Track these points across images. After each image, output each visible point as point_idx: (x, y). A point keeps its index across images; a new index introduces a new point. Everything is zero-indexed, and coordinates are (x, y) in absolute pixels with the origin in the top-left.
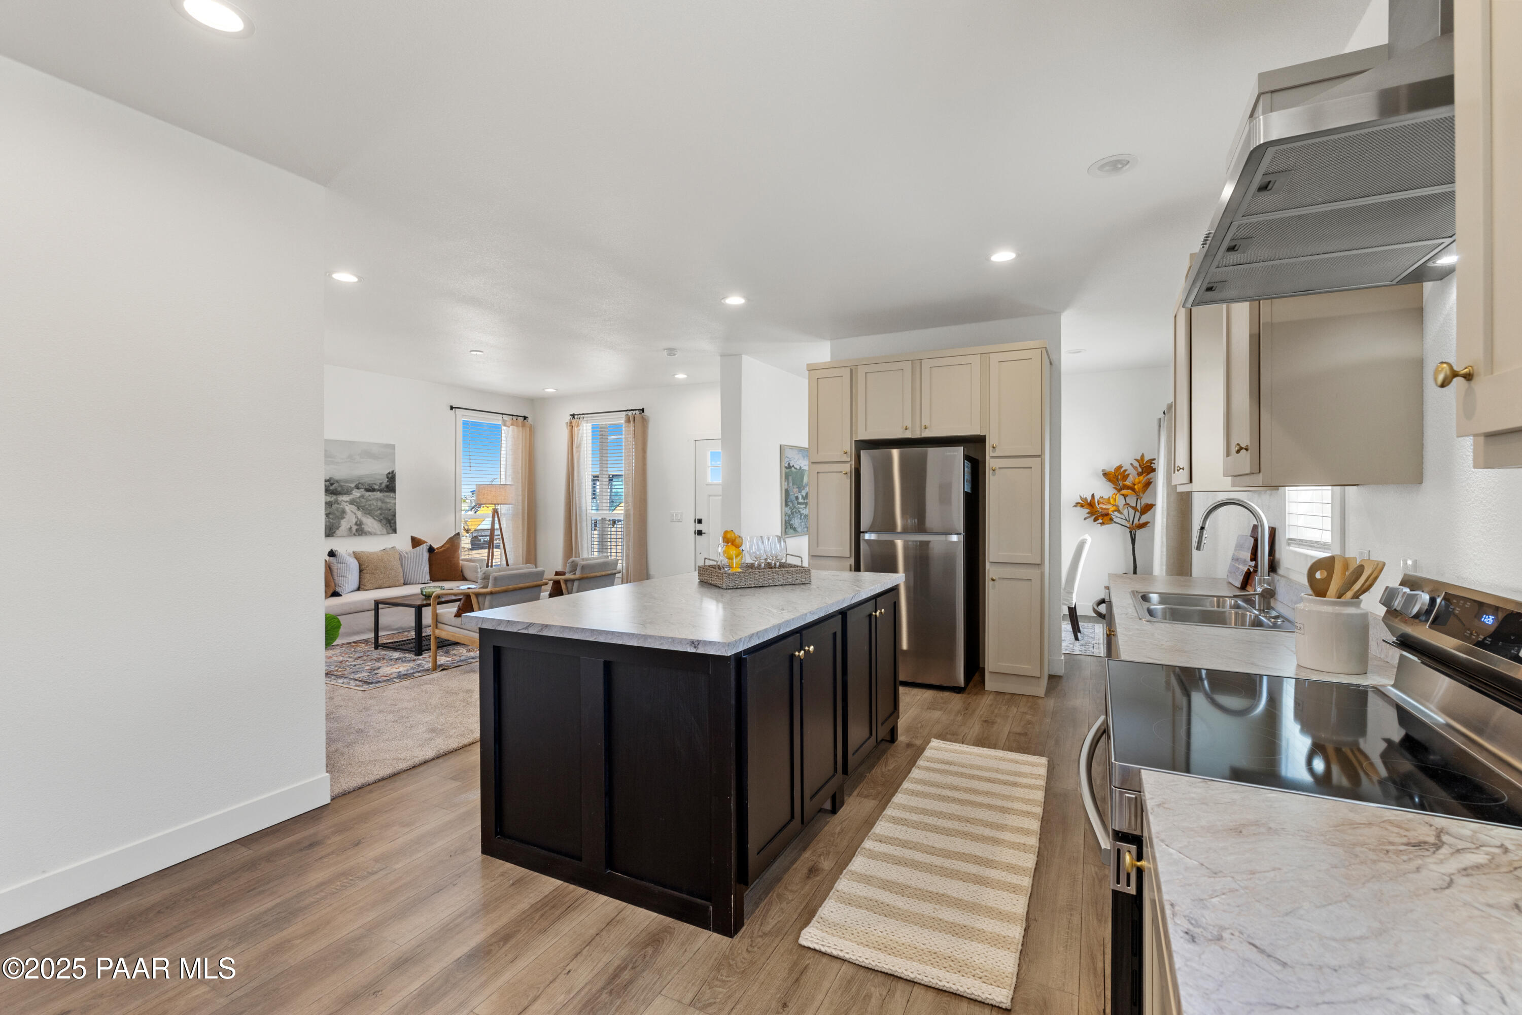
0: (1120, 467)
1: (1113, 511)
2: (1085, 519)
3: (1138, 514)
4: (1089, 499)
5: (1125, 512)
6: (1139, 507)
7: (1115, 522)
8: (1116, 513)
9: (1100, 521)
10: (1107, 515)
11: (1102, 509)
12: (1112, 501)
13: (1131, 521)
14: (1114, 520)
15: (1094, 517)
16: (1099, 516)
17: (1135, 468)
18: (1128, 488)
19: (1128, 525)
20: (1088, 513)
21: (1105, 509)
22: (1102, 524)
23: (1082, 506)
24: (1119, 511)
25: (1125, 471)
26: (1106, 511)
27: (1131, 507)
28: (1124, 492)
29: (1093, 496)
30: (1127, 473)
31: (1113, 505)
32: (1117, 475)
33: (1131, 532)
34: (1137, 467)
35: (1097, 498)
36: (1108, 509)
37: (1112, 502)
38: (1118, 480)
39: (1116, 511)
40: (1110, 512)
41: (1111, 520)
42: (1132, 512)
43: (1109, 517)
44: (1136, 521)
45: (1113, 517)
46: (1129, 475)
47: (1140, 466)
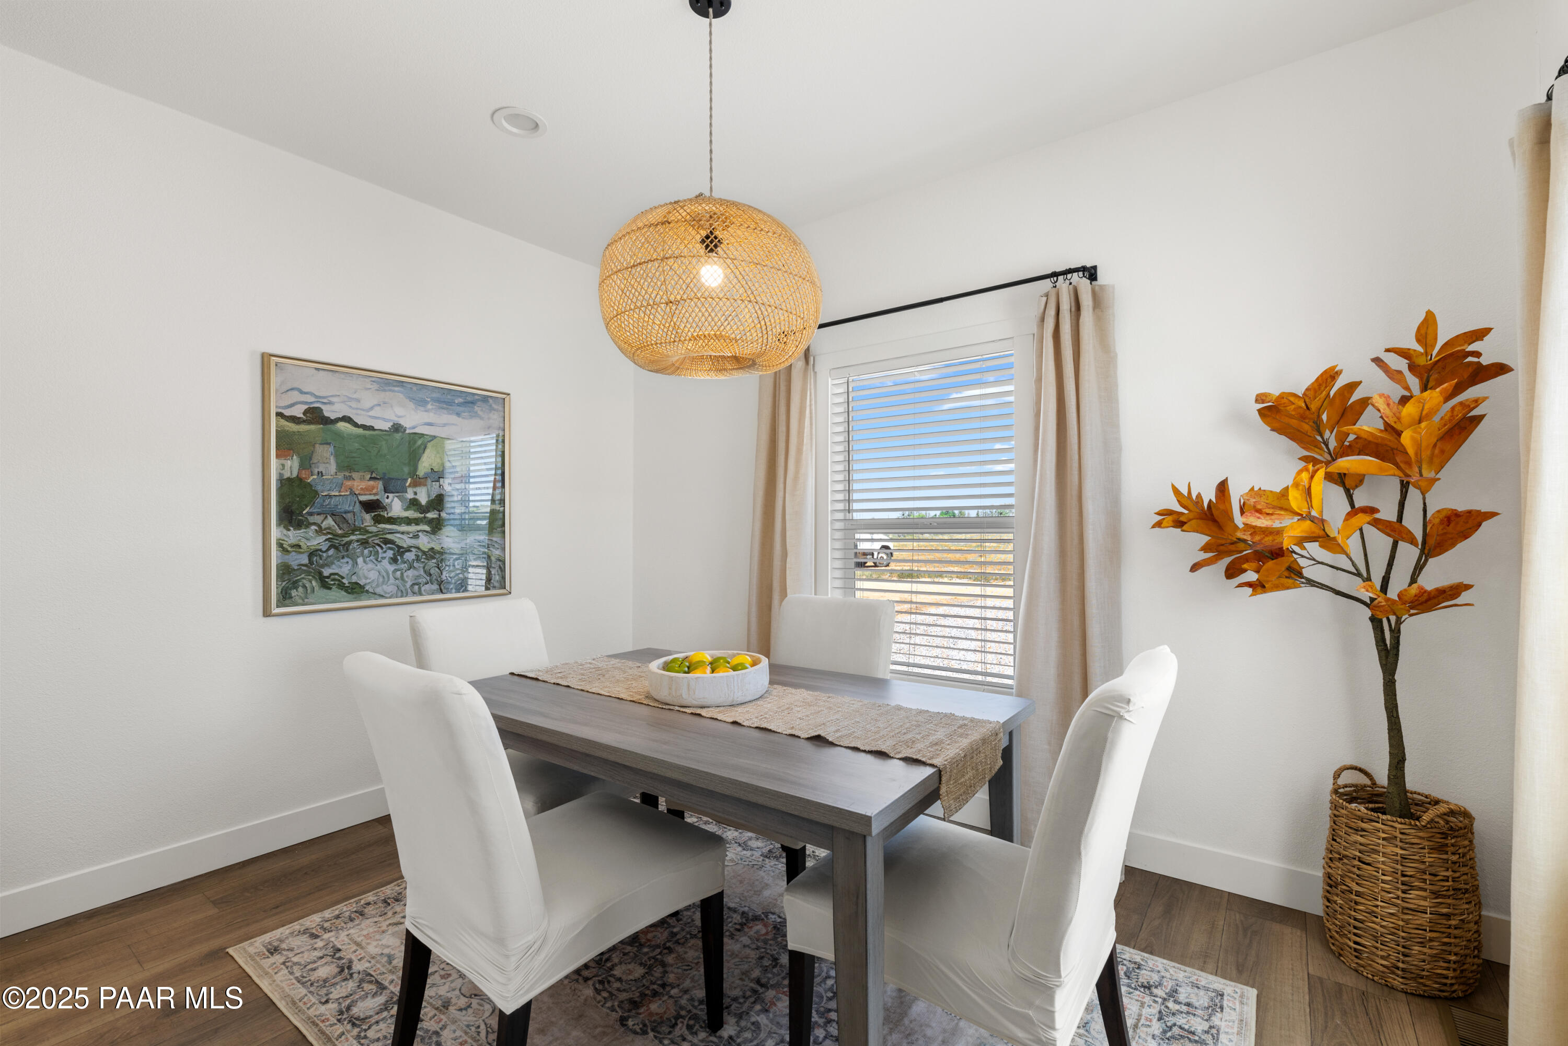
0: (1330, 375)
1: (1301, 541)
2: (1195, 568)
3: (1408, 554)
4: (1209, 495)
5: (1353, 544)
6: (1413, 523)
7: (1311, 583)
8: (1313, 548)
9: (1251, 576)
10: (1278, 553)
11: (1254, 530)
12: (1295, 500)
13: (1377, 580)
14: (1306, 572)
15: (1227, 560)
16: (1246, 559)
17: (1394, 375)
18: (1364, 446)
19: (1366, 596)
20: (1205, 549)
21: (1267, 531)
22: (1258, 587)
23: (1180, 523)
24: (1326, 540)
25: (1352, 387)
26: (1268, 540)
27: (1376, 523)
28: (1346, 463)
29: (1222, 488)
30: (1357, 396)
31: (1302, 518)
32: (1313, 407)
33: (1376, 622)
34: (1400, 372)
35: (1236, 494)
36: (1278, 532)
37: (1294, 505)
38: (1318, 427)
39: (1312, 539)
40: (1286, 544)
41: (1295, 573)
42: (1379, 543)
43: (1285, 562)
44: (1398, 584)
45: (1302, 562)
46: (1365, 402)
47: (1412, 368)
